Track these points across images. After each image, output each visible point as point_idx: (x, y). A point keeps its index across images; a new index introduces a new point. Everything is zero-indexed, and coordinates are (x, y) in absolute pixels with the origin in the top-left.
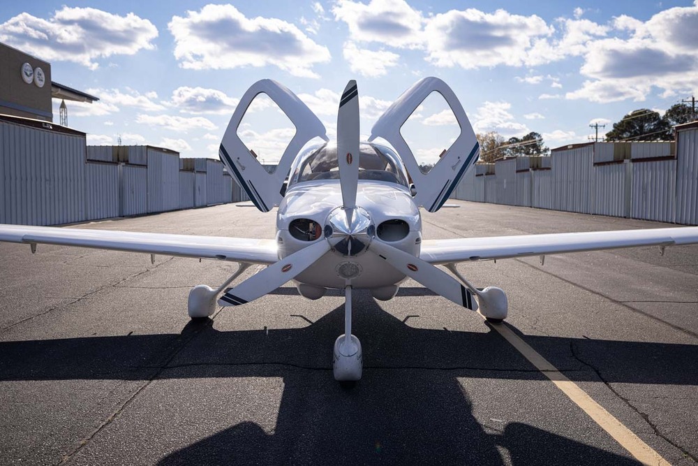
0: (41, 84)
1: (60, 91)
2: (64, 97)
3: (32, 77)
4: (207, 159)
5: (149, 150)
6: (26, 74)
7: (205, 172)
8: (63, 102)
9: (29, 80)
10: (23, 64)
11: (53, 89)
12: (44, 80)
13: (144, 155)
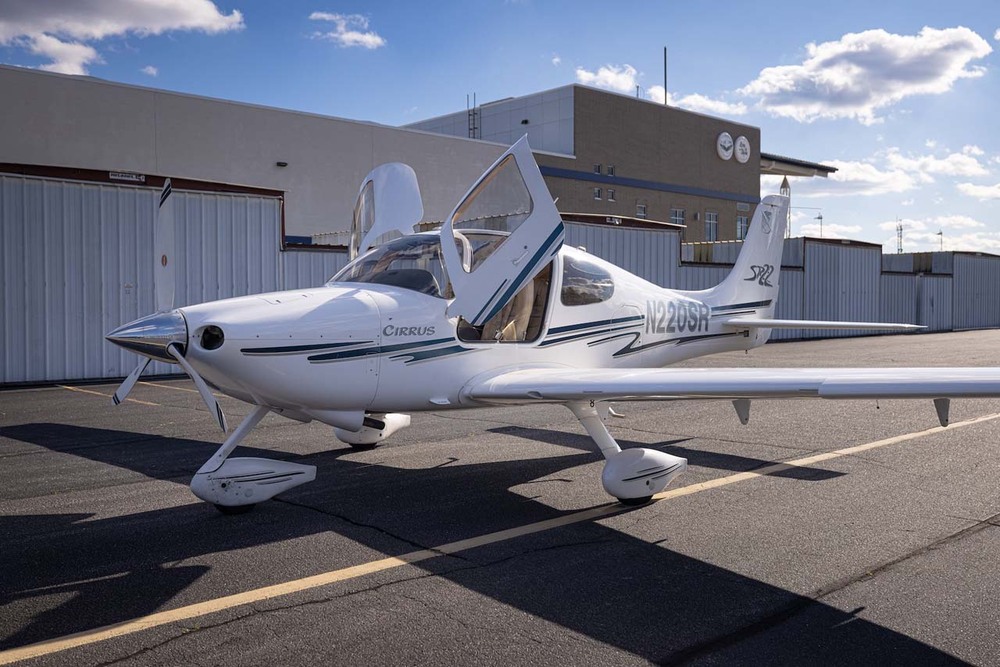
0: (743, 158)
1: (774, 165)
2: (786, 173)
3: (731, 151)
4: (954, 253)
5: (808, 244)
6: (724, 148)
7: (951, 275)
8: (785, 179)
9: (726, 155)
10: (719, 134)
11: (763, 163)
12: (749, 151)
13: (801, 253)
